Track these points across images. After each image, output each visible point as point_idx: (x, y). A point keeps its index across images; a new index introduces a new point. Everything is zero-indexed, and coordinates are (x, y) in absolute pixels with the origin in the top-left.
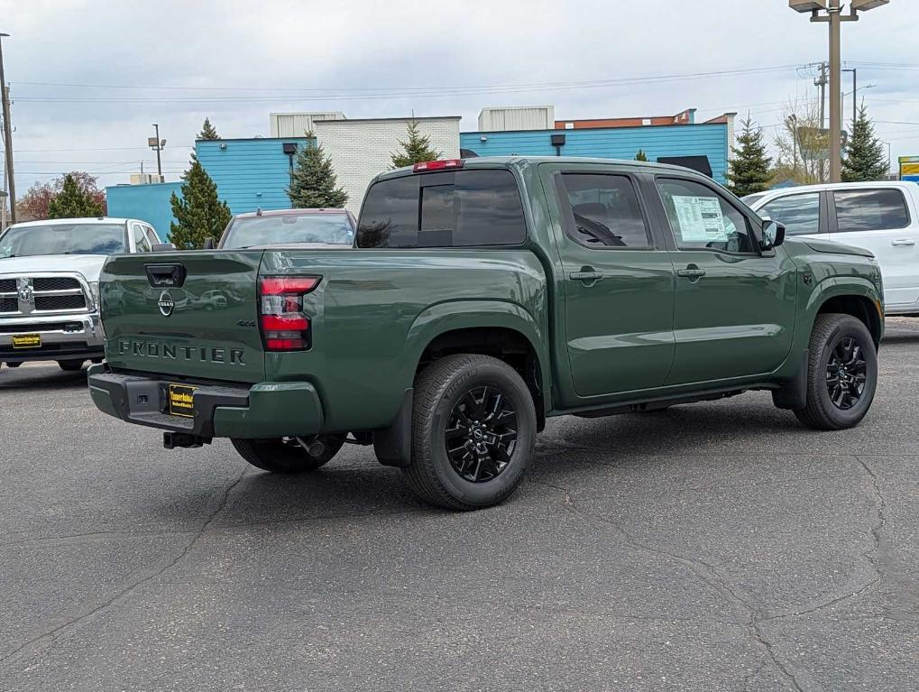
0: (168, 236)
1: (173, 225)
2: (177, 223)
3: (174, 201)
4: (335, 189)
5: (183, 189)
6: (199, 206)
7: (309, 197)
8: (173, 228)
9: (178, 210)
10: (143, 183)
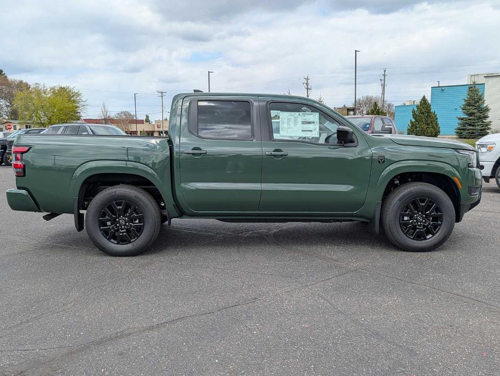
0: (409, 125)
1: (411, 121)
2: (413, 120)
3: (414, 112)
4: (485, 105)
5: (417, 107)
6: (422, 113)
7: (470, 109)
8: (411, 122)
9: (415, 116)
10: (411, 104)
